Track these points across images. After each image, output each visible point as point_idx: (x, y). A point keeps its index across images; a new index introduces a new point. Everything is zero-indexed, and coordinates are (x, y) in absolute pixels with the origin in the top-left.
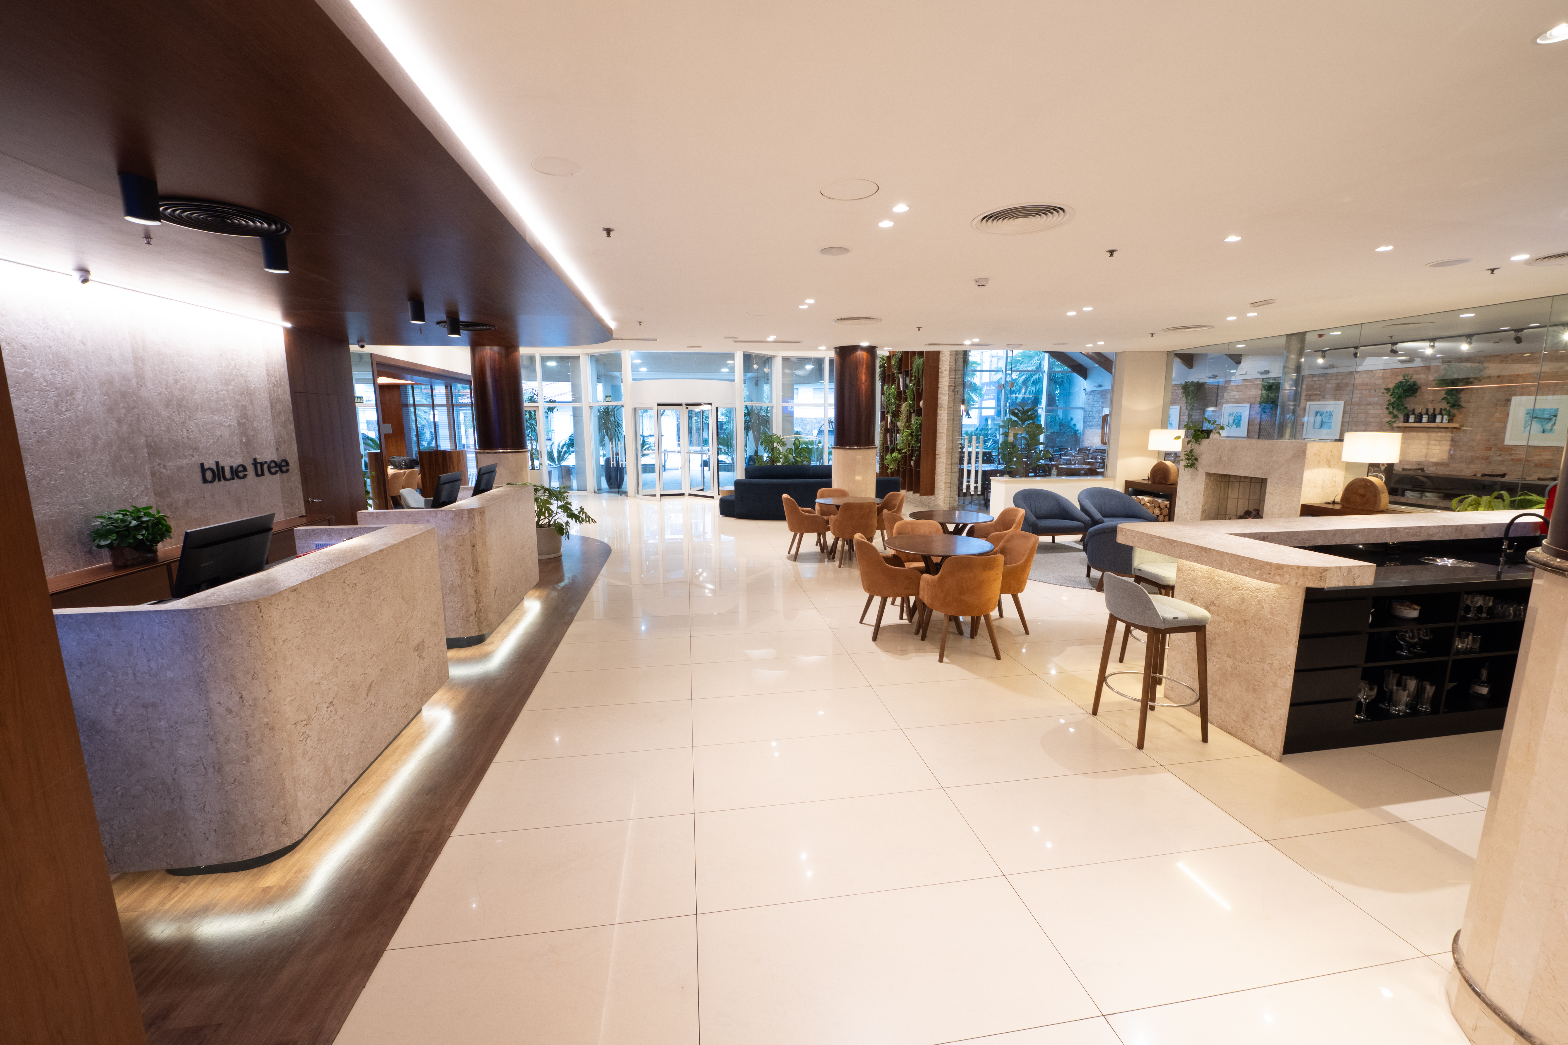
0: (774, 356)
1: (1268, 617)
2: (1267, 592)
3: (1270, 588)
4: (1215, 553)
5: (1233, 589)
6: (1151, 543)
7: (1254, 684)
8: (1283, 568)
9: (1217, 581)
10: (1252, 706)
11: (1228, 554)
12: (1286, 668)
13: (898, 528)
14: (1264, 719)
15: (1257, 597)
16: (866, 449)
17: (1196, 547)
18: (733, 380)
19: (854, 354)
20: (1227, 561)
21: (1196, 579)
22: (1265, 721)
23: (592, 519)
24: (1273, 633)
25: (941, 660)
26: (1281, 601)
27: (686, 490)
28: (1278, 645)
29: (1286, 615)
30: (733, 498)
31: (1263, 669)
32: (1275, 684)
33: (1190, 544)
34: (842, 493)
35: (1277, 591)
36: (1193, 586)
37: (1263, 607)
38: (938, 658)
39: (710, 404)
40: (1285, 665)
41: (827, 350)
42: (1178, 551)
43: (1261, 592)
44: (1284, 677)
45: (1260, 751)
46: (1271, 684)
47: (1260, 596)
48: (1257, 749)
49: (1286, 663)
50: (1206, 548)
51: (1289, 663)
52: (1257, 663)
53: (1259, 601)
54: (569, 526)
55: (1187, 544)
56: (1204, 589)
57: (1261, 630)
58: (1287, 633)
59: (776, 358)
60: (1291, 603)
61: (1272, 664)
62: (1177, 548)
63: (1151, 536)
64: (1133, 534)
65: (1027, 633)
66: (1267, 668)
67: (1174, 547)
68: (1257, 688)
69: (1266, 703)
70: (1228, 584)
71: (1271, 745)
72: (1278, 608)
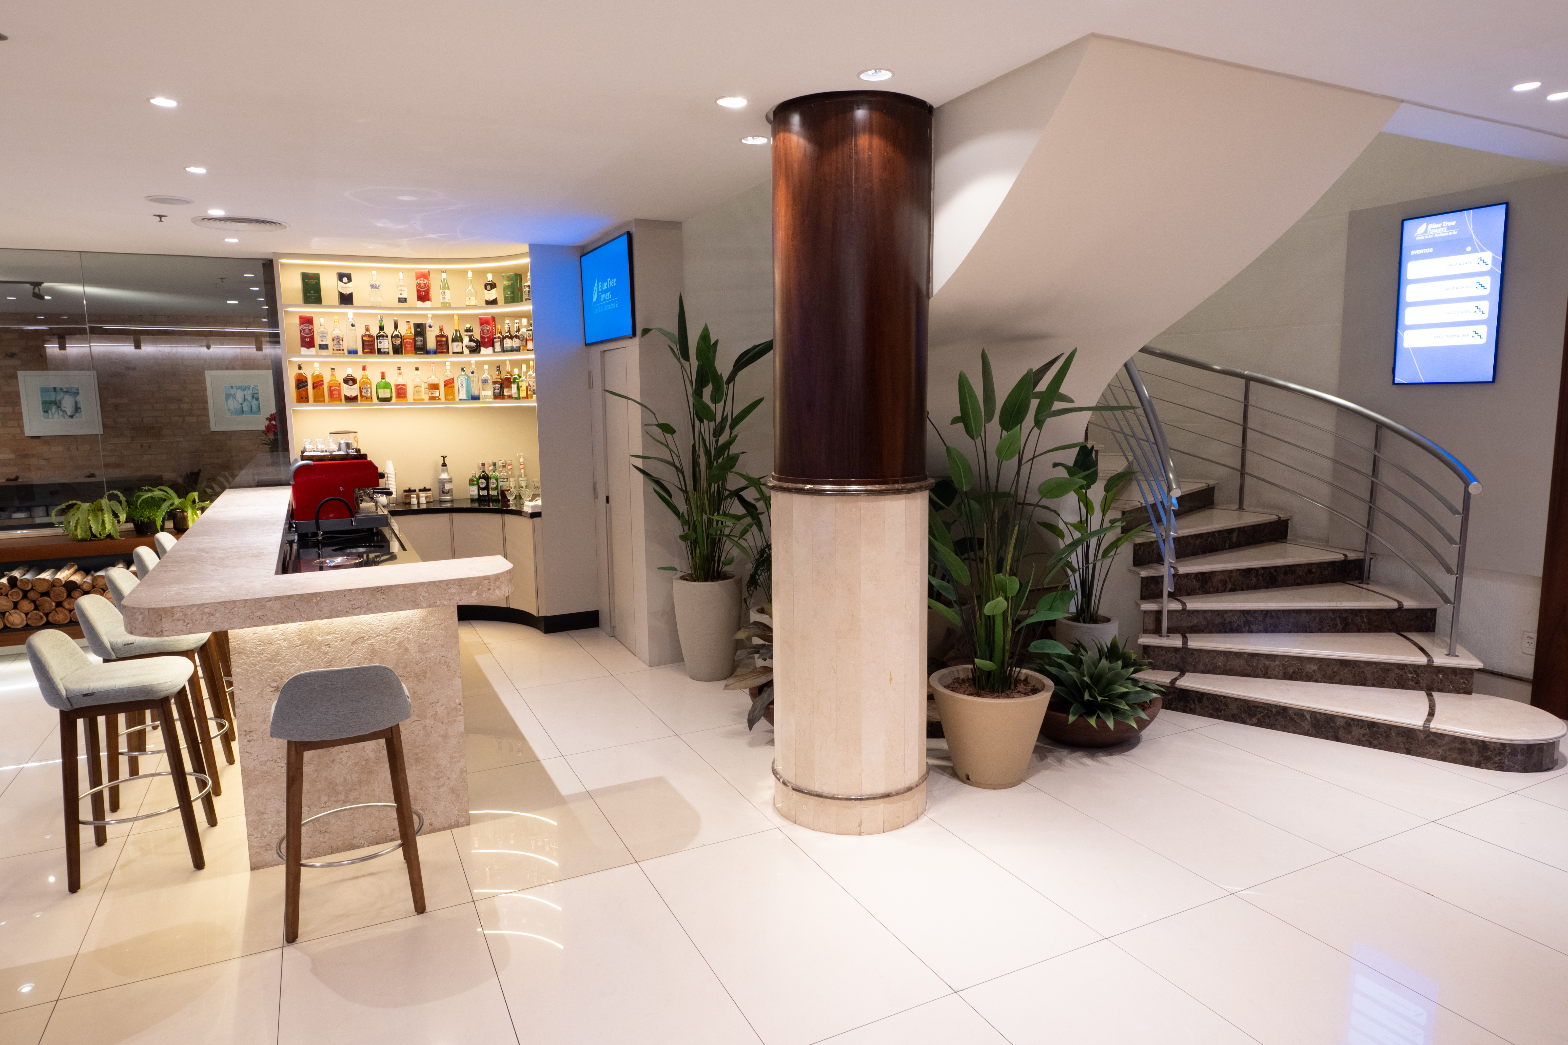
1: (418, 658)
2: (408, 627)
3: (412, 621)
5: (353, 643)
6: (259, 613)
7: (415, 754)
9: (321, 643)
10: (420, 782)
12: (456, 709)
14: (439, 787)
15: (395, 639)
17: (363, 590)
22: (441, 790)
24: (428, 675)
26: (432, 631)
28: (439, 686)
29: (442, 646)
31: (425, 727)
32: (445, 737)
33: (350, 590)
35: (423, 620)
36: (274, 666)
37: (407, 649)
40: (454, 706)
42: (326, 609)
43: (401, 631)
44: (455, 721)
45: (444, 829)
46: (440, 739)
47: (400, 636)
48: (439, 830)
49: (455, 702)
50: (382, 587)
51: (458, 701)
52: (415, 724)
53: (400, 644)
55: (344, 591)
56: (299, 663)
57: (410, 679)
58: (448, 666)
60: (446, 628)
61: (436, 714)
63: (256, 601)
66: (429, 722)
68: (420, 755)
69: (438, 765)
70: (342, 640)
71: (456, 813)
72: (429, 642)
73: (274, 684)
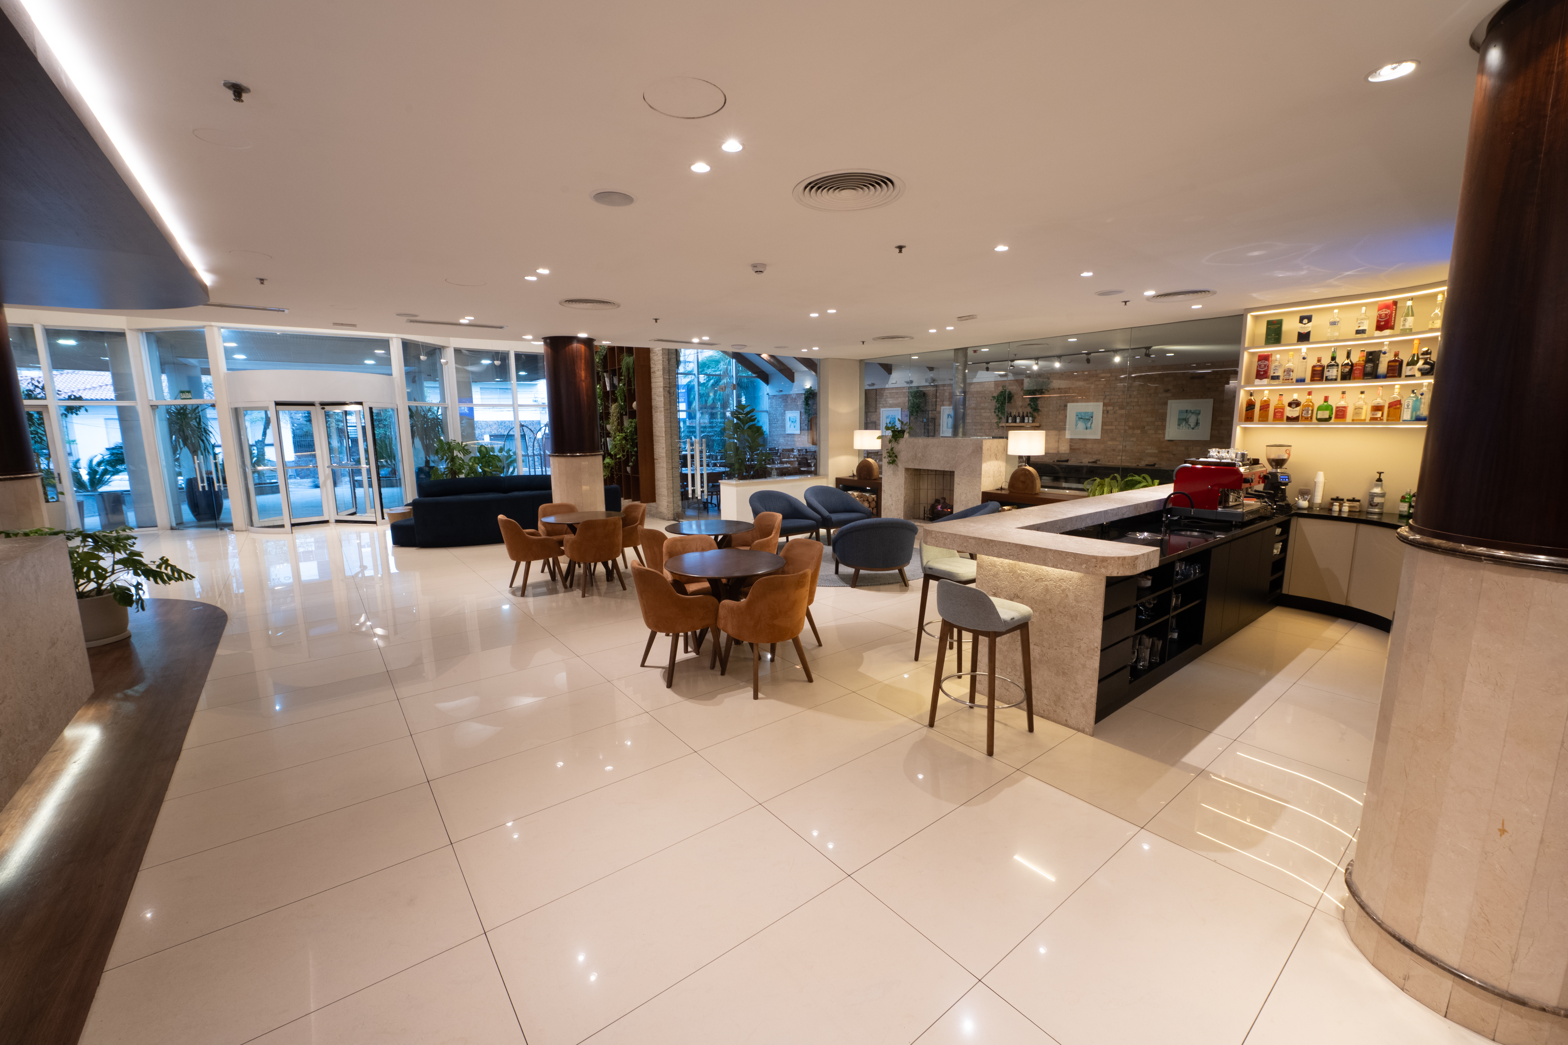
0: (444, 347)
1: (1073, 604)
2: (1070, 581)
3: (1073, 578)
4: (1037, 550)
5: (1037, 581)
6: (965, 544)
7: (1063, 668)
8: (1107, 561)
9: (1019, 575)
10: (1063, 688)
11: (1051, 550)
12: (1094, 650)
13: (667, 547)
14: (1075, 699)
15: (1061, 586)
16: (592, 455)
17: (1016, 545)
18: (391, 375)
19: (570, 347)
20: (1050, 557)
21: (997, 574)
22: (1076, 701)
23: (186, 574)
24: (1079, 618)
25: (756, 697)
26: (1085, 589)
27: (332, 517)
28: (1085, 629)
29: (1091, 602)
30: (412, 522)
31: (1071, 653)
32: (1084, 666)
33: (1010, 543)
34: (568, 509)
35: (1081, 579)
36: (995, 580)
37: (1067, 596)
38: (751, 693)
39: (360, 403)
40: (1092, 647)
41: (534, 340)
42: (996, 551)
43: (1065, 582)
44: (1092, 658)
45: (1074, 729)
46: (1080, 666)
47: (1064, 585)
48: (1070, 727)
49: (1094, 645)
50: (1027, 546)
51: (1096, 645)
52: (1065, 648)
53: (1063, 590)
54: (141, 589)
55: (1006, 543)
56: (1007, 583)
57: (1067, 617)
58: (1093, 617)
59: (447, 349)
60: (1095, 590)
61: (1080, 647)
62: (995, 548)
63: (965, 537)
64: (944, 536)
65: (820, 645)
66: (1075, 651)
67: (992, 547)
68: (1066, 671)
69: (1076, 684)
70: (1030, 577)
71: (1084, 722)
72: (1082, 596)
73: (994, 591)
